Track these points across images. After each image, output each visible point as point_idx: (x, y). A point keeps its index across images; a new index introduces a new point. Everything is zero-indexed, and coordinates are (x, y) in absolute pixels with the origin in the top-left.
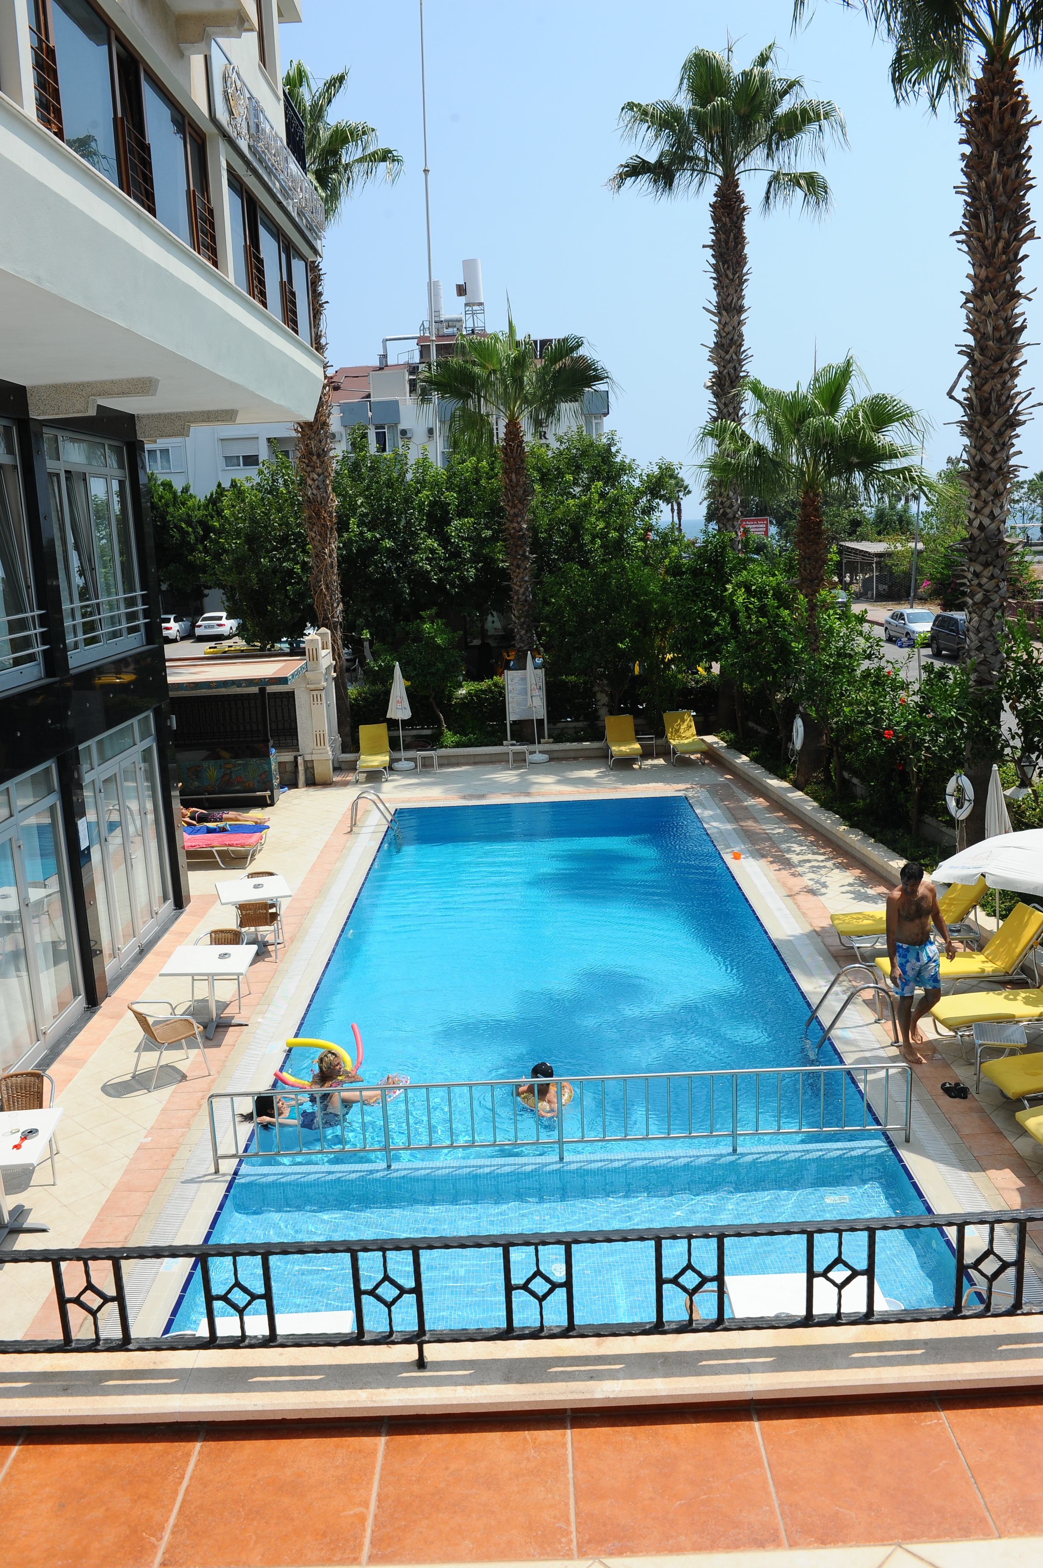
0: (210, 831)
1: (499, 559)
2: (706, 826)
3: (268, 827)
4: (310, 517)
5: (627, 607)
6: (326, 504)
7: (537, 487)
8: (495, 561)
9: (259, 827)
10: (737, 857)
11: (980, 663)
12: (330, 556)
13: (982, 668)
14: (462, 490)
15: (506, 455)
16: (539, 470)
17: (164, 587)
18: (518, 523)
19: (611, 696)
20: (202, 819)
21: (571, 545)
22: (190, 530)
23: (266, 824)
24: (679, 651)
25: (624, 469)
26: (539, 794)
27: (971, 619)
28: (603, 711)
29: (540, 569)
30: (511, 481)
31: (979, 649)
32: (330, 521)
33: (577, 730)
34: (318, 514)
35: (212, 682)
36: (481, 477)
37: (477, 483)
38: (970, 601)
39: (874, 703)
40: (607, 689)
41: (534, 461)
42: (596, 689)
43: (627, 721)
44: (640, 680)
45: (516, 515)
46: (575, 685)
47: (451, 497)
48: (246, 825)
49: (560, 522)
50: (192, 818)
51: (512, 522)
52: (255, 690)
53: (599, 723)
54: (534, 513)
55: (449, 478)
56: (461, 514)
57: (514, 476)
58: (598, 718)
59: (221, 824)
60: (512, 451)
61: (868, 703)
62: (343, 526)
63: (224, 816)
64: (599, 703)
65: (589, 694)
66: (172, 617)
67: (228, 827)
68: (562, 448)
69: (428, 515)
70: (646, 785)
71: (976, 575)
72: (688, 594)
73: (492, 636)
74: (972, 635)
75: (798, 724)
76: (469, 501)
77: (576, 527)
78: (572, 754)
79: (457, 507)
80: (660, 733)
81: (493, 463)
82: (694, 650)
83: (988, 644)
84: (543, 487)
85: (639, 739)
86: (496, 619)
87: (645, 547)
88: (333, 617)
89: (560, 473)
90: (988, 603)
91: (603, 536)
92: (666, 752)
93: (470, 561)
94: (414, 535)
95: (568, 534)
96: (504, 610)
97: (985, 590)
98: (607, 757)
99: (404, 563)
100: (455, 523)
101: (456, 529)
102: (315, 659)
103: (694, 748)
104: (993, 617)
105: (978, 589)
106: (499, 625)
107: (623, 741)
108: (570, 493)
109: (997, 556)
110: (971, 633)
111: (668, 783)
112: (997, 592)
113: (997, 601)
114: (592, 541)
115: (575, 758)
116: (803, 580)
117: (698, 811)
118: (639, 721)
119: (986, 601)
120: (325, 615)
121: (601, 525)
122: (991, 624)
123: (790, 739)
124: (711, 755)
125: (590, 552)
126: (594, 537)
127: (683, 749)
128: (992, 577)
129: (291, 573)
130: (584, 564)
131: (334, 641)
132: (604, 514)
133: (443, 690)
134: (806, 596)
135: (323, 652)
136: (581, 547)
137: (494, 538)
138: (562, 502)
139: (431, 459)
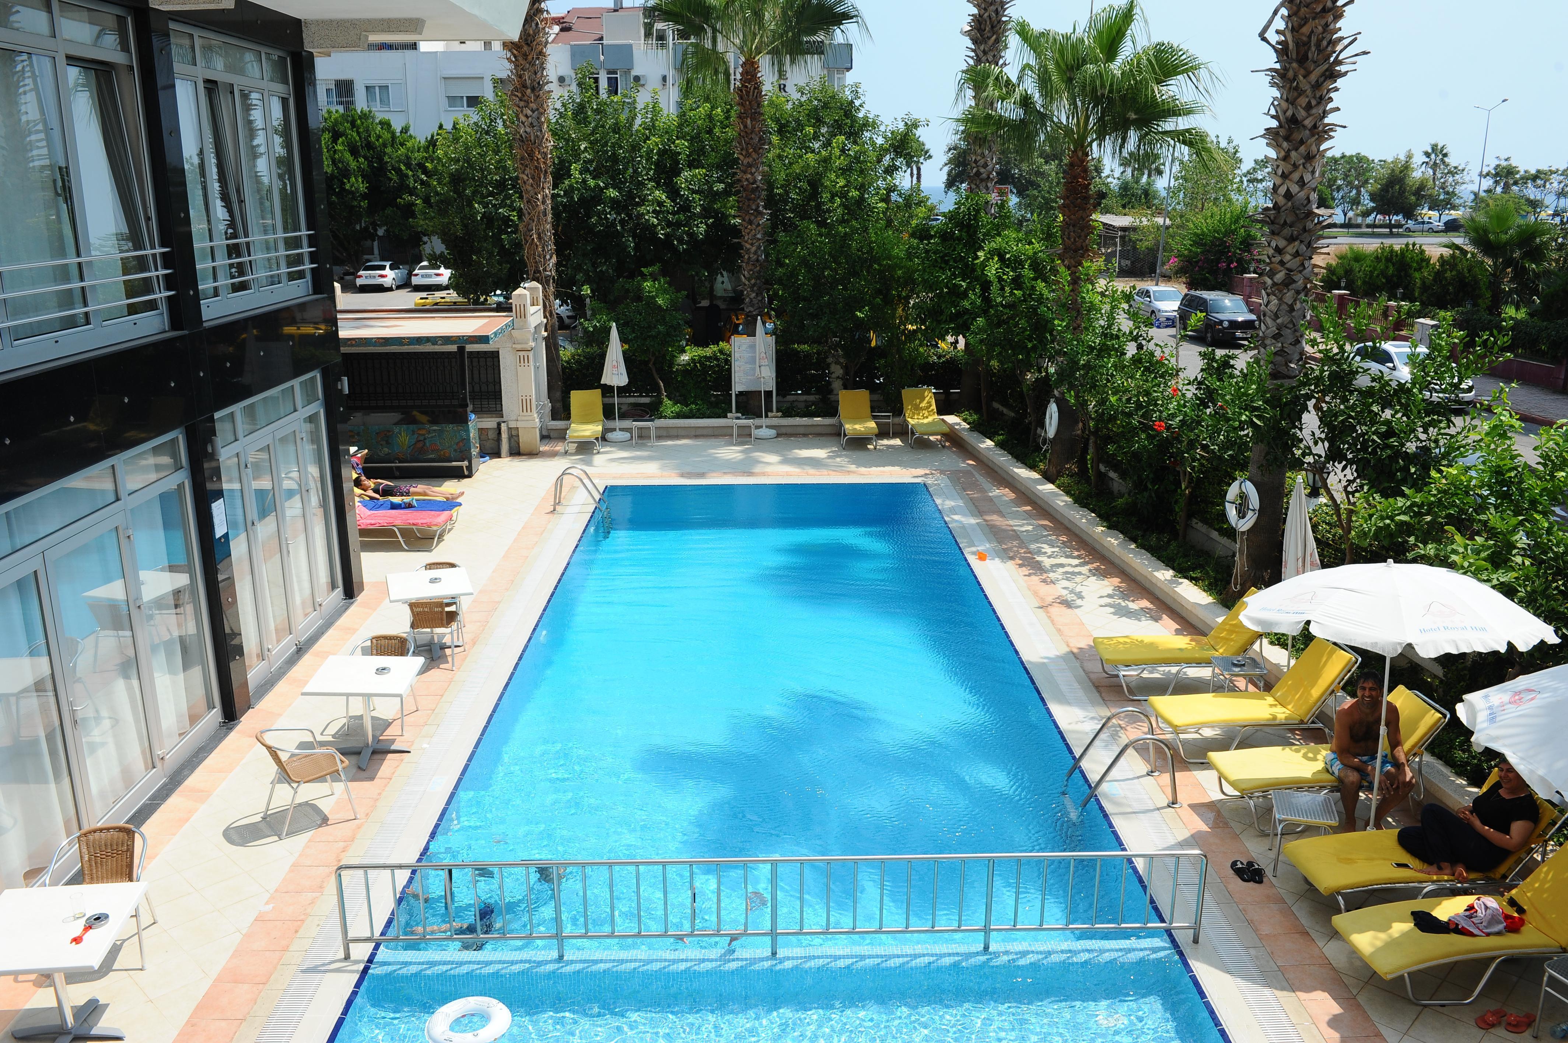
0: (394, 507)
1: (730, 215)
2: (947, 519)
3: (460, 504)
4: (522, 158)
5: (868, 272)
6: (540, 145)
7: (775, 139)
8: (726, 217)
9: (451, 504)
10: (982, 557)
11: (1276, 354)
12: (544, 202)
13: (1279, 358)
14: (694, 139)
15: (741, 97)
16: (777, 121)
18: (752, 174)
19: (846, 368)
20: (387, 492)
21: (808, 204)
22: (410, 172)
23: (458, 500)
24: (923, 322)
25: (867, 124)
26: (764, 474)
27: (1268, 302)
28: (837, 385)
29: (774, 227)
30: (745, 126)
31: (1276, 337)
32: (545, 163)
33: (808, 404)
34: (531, 155)
35: (404, 338)
36: (715, 125)
37: (710, 132)
38: (1269, 282)
39: (1147, 393)
40: (842, 360)
41: (773, 111)
42: (830, 360)
43: (862, 397)
44: (878, 352)
45: (750, 166)
46: (808, 355)
47: (682, 146)
48: (435, 501)
49: (798, 177)
50: (376, 491)
51: (745, 172)
52: (453, 348)
53: (832, 397)
54: (770, 166)
55: (680, 126)
56: (691, 165)
57: (749, 121)
58: (831, 391)
59: (407, 499)
60: (748, 93)
61: (1139, 392)
62: (561, 173)
63: (412, 489)
64: (834, 376)
65: (822, 364)
66: (387, 264)
67: (415, 503)
68: (803, 100)
69: (657, 164)
70: (882, 469)
71: (1279, 251)
72: (936, 260)
73: (721, 297)
74: (1269, 321)
75: (1053, 409)
76: (702, 151)
77: (815, 184)
78: (802, 431)
79: (688, 156)
80: (898, 411)
81: (728, 111)
82: (939, 322)
83: (1287, 332)
84: (781, 140)
85: (874, 417)
86: (726, 279)
87: (887, 209)
88: (545, 270)
89: (800, 126)
90: (1291, 284)
91: (843, 195)
92: (903, 432)
93: (700, 216)
94: (641, 185)
95: (806, 191)
96: (734, 270)
97: (1288, 269)
98: (840, 435)
99: (630, 216)
100: (686, 174)
101: (686, 180)
102: (523, 315)
103: (934, 429)
104: (1295, 300)
105: (1280, 268)
106: (728, 286)
107: (857, 418)
108: (809, 147)
109: (1305, 230)
110: (1267, 318)
111: (905, 467)
112: (1300, 272)
113: (1301, 282)
114: (832, 200)
115: (805, 435)
116: (1066, 249)
117: (938, 501)
118: (876, 397)
119: (1288, 282)
120: (537, 267)
121: (842, 182)
122: (1291, 309)
123: (1042, 425)
124: (952, 438)
125: (828, 211)
126: (833, 196)
127: (923, 430)
128: (1297, 254)
129: (507, 220)
130: (822, 224)
131: (546, 296)
132: (845, 171)
133: (664, 355)
134: (1069, 268)
135: (533, 309)
136: (819, 205)
137: (727, 193)
138: (801, 157)
139: (663, 105)
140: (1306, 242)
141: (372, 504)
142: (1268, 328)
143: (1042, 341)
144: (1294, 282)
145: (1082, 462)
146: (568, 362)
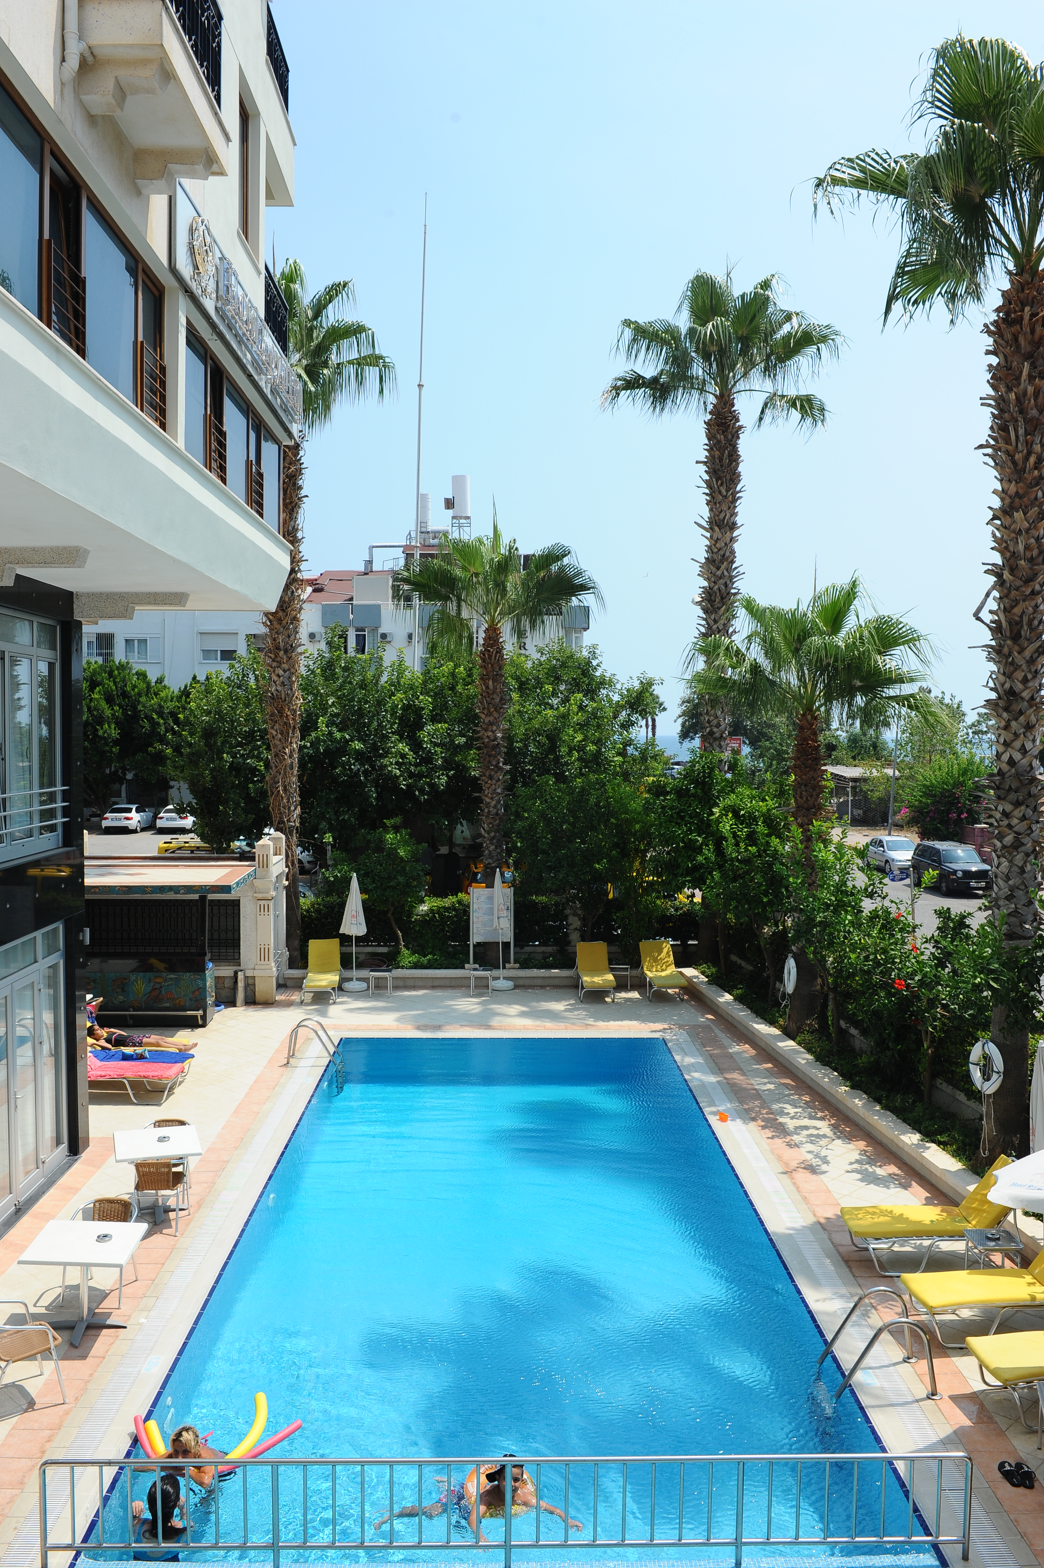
0: (126, 1058)
1: (471, 767)
2: (687, 1077)
3: (193, 1056)
4: (272, 715)
5: (605, 826)
6: (290, 702)
7: (515, 696)
8: (467, 769)
9: (183, 1056)
10: (723, 1119)
11: (1010, 915)
12: (291, 756)
13: (1013, 919)
14: (438, 695)
15: (484, 661)
16: (517, 679)
17: (129, 776)
18: (493, 732)
19: (583, 920)
20: (120, 1042)
21: (546, 757)
22: (162, 721)
23: (191, 1052)
24: (659, 875)
25: (603, 682)
26: (500, 1028)
27: (999, 864)
28: (574, 936)
29: (514, 780)
30: (487, 687)
32: (293, 719)
33: (546, 956)
34: (281, 712)
35: (147, 887)
36: (457, 682)
37: (453, 688)
38: (999, 844)
39: (884, 951)
40: (579, 912)
41: (513, 670)
42: (568, 912)
43: (600, 949)
44: (616, 905)
45: (491, 724)
46: (546, 907)
47: (425, 701)
48: (168, 1052)
49: (538, 732)
50: (108, 1041)
51: (486, 730)
52: (196, 897)
53: (570, 949)
54: (510, 721)
55: (425, 682)
56: (434, 719)
57: (491, 683)
58: (568, 943)
59: (139, 1050)
60: (490, 656)
61: (876, 950)
62: (308, 725)
63: (145, 1040)
64: (571, 927)
65: (560, 916)
66: (134, 807)
67: (147, 1054)
68: (542, 659)
69: (400, 718)
70: (620, 1023)
71: (1005, 814)
72: (672, 815)
73: (459, 845)
74: (1001, 882)
75: (791, 964)
76: (445, 706)
77: (554, 738)
78: (539, 982)
79: (431, 711)
80: (636, 963)
81: (471, 669)
82: (676, 875)
83: (1019, 893)
84: (521, 696)
85: (612, 970)
86: (465, 828)
87: (623, 763)
88: (289, 821)
89: (539, 684)
90: (1020, 847)
91: (581, 748)
92: (641, 984)
93: (442, 768)
94: (385, 738)
95: (544, 745)
96: (473, 820)
97: (1016, 833)
98: (577, 987)
99: (373, 767)
100: (429, 728)
101: (429, 734)
102: (266, 865)
103: (672, 982)
104: (1025, 863)
105: (1008, 831)
106: (467, 834)
107: (595, 971)
108: (548, 704)
109: (1029, 795)
110: (999, 880)
111: (644, 1021)
112: (1029, 835)
113: (1029, 845)
114: (570, 754)
115: (542, 987)
116: (799, 807)
117: (678, 1058)
118: (614, 949)
119: (1017, 845)
120: (281, 818)
121: (579, 737)
122: (1022, 871)
123: (781, 980)
124: (690, 991)
125: (567, 764)
126: (571, 749)
127: (661, 983)
128: (1024, 818)
129: (254, 770)
130: (561, 778)
131: (288, 846)
132: (582, 726)
133: (403, 905)
134: (801, 826)
135: (275, 859)
136: (557, 758)
137: (468, 746)
138: (539, 713)
139: (408, 663)
140: (1032, 806)
141: (103, 1054)
142: (1000, 889)
143: (778, 895)
144: (1023, 844)
145: (822, 1019)
146: (307, 911)
